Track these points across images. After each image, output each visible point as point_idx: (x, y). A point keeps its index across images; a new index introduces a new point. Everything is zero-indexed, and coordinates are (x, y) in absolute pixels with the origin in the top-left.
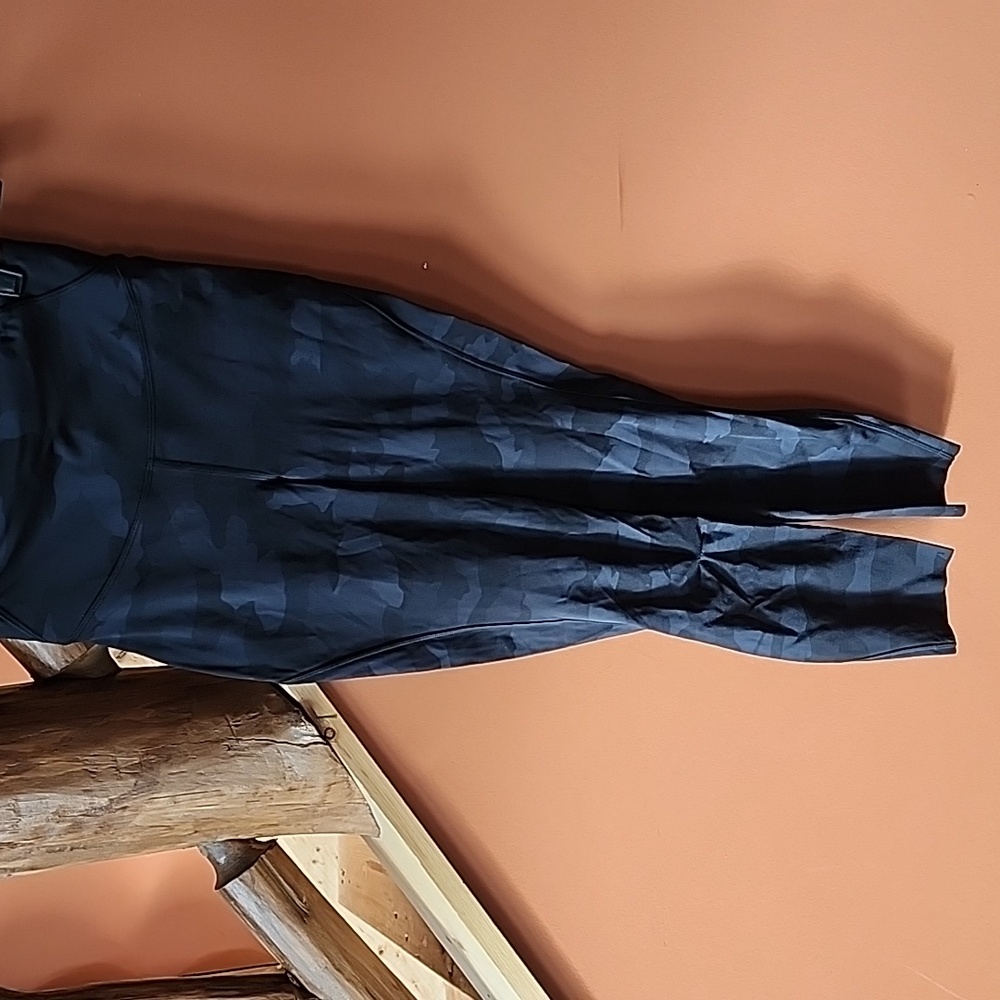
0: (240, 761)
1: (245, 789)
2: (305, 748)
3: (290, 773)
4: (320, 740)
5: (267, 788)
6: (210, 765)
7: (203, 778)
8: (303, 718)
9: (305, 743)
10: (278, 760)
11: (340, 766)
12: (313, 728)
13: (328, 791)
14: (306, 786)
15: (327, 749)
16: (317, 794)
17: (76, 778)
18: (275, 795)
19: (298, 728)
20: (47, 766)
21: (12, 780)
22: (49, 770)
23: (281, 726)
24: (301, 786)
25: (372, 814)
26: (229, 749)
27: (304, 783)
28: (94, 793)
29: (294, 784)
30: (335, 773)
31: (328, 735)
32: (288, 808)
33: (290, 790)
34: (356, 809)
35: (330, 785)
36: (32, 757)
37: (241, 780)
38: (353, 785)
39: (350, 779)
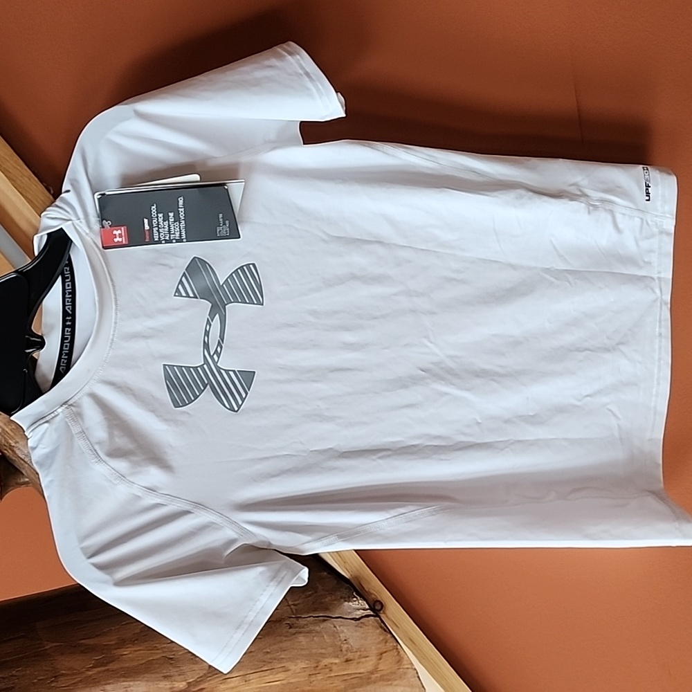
0: (302, 639)
1: (307, 664)
2: (358, 622)
3: (346, 646)
4: (372, 613)
5: (326, 661)
6: (275, 644)
7: (269, 656)
8: (354, 594)
9: (357, 617)
10: (334, 635)
11: (389, 635)
12: (365, 602)
13: (380, 659)
14: (360, 657)
15: (377, 621)
16: (371, 663)
17: (157, 666)
18: (334, 667)
19: (351, 604)
20: (130, 656)
21: (99, 672)
22: (132, 660)
23: (335, 602)
24: (357, 657)
25: (419, 677)
26: (291, 628)
27: (358, 653)
28: (173, 678)
29: (350, 655)
30: (386, 642)
31: (377, 608)
32: (346, 678)
33: (347, 661)
34: (405, 673)
35: (381, 654)
36: (116, 649)
37: (303, 655)
38: (402, 652)
39: (399, 647)
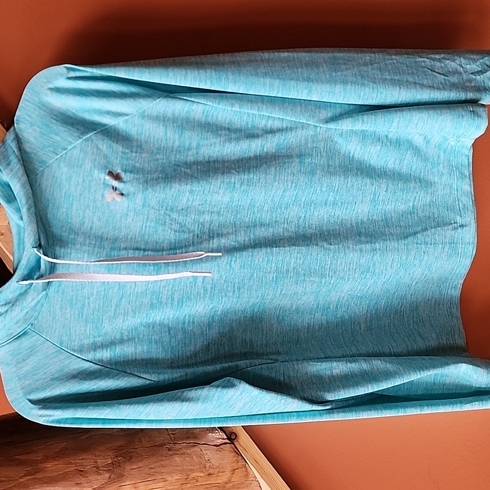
0: (177, 458)
1: (181, 476)
2: (218, 447)
3: (209, 464)
4: (228, 442)
5: (194, 475)
6: (157, 462)
7: (153, 470)
9: (218, 444)
10: (201, 456)
11: (240, 457)
12: (224, 434)
13: (233, 474)
14: (219, 472)
15: (232, 447)
16: (226, 476)
17: (71, 476)
18: (200, 479)
19: (213, 434)
20: (51, 468)
21: (28, 480)
22: (53, 471)
23: (202, 433)
24: (216, 472)
25: (260, 486)
26: (169, 450)
27: (218, 469)
28: (82, 485)
29: (211, 471)
30: (238, 462)
31: (232, 437)
32: (208, 486)
33: (209, 475)
34: (251, 484)
35: (234, 470)
36: (41, 463)
37: (177, 470)
38: (249, 469)
39: (247, 465)
